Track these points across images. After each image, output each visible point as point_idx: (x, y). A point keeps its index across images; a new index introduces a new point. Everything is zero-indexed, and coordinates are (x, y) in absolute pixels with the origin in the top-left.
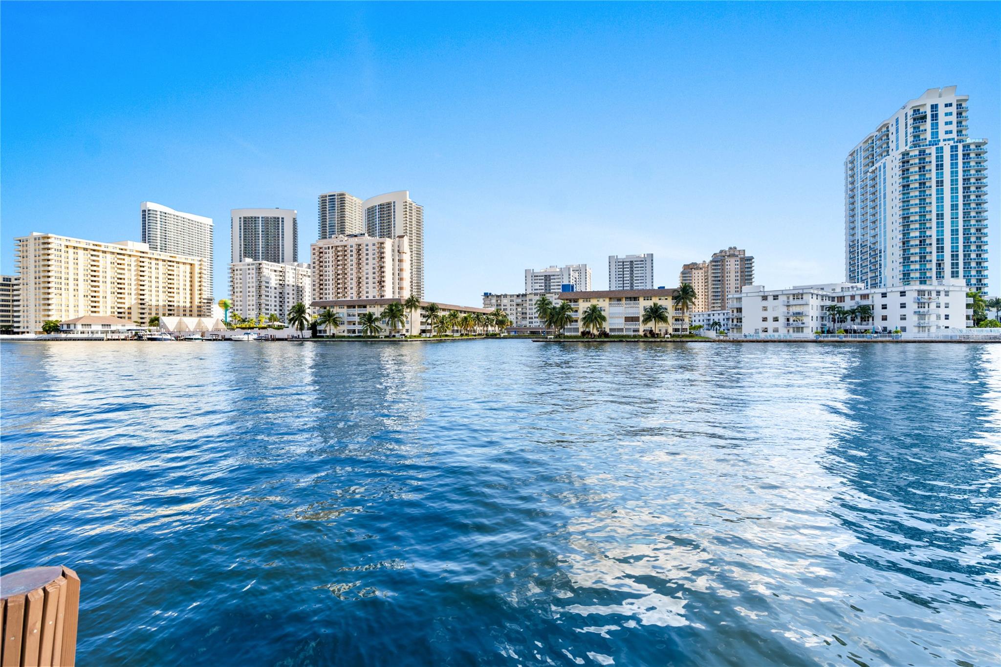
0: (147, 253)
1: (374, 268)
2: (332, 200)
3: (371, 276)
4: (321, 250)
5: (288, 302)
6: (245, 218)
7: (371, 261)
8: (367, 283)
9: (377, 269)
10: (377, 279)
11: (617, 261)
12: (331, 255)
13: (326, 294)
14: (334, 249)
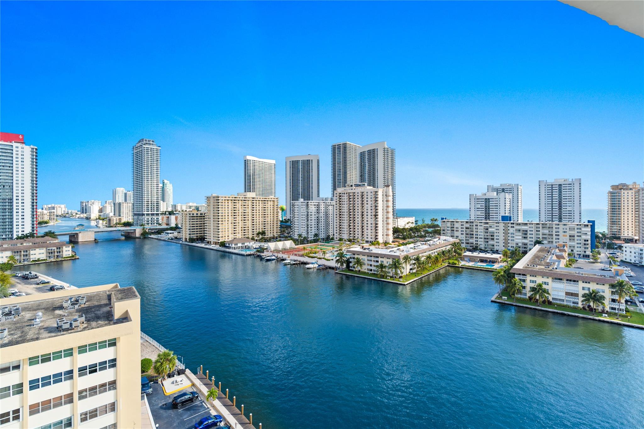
0: (255, 198)
1: (371, 207)
2: (339, 148)
3: (369, 211)
4: (340, 195)
5: (321, 222)
6: (292, 161)
7: (369, 203)
8: (367, 215)
9: (373, 208)
10: (374, 214)
11: (547, 185)
12: (346, 197)
13: (343, 220)
14: (348, 194)
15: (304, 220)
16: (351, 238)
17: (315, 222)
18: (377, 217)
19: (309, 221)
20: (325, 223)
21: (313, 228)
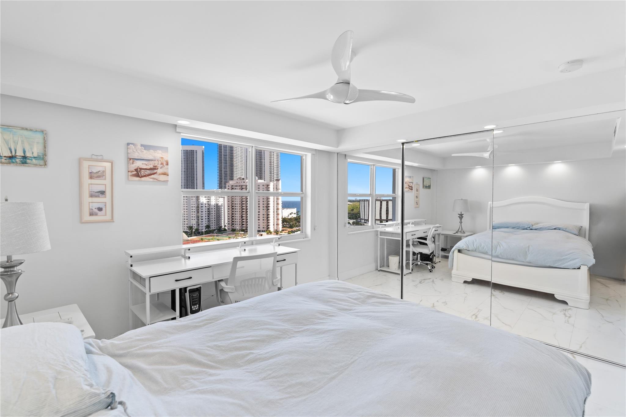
4: (233, 187)
9: (265, 200)
13: (235, 212)
14: (240, 187)
15: (194, 212)
16: (243, 228)
17: (206, 214)
18: (268, 208)
19: (200, 213)
20: (215, 215)
21: (204, 220)
